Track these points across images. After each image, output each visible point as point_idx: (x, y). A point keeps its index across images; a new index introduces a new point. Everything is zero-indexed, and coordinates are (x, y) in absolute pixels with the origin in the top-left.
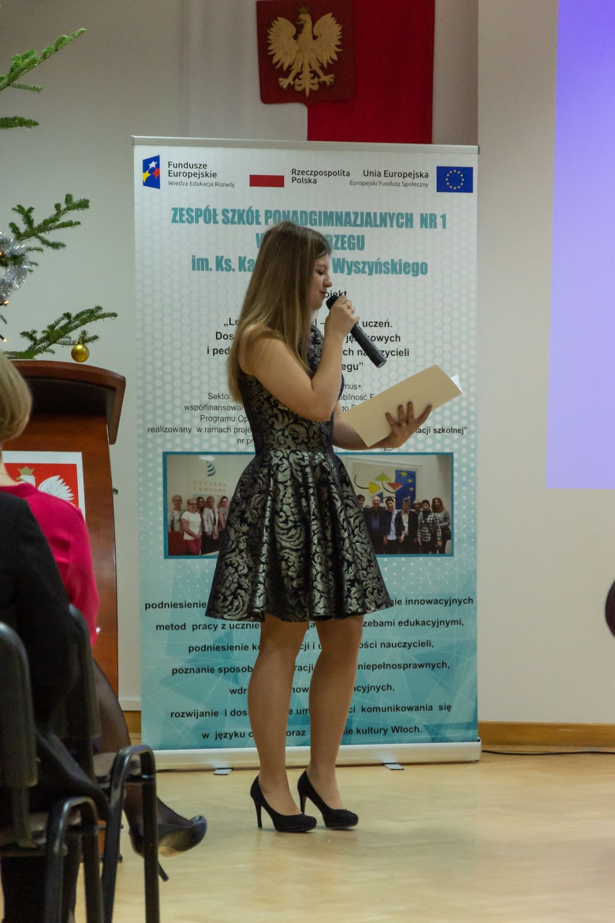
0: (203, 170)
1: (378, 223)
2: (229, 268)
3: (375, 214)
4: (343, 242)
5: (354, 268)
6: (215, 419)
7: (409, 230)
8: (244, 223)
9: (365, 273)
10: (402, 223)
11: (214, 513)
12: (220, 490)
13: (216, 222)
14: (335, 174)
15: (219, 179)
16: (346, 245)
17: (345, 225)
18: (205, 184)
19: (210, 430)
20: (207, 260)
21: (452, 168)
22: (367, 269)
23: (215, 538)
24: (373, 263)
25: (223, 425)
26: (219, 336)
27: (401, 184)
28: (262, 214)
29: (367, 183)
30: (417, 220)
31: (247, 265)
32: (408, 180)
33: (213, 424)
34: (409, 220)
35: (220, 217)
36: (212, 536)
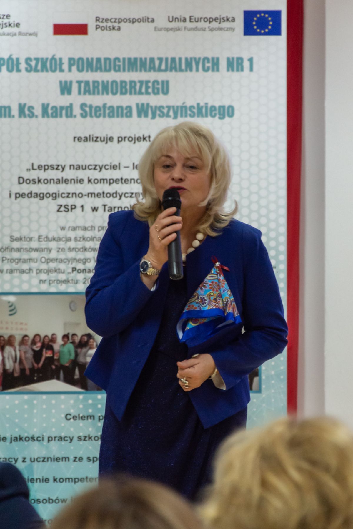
0: (6, 21)
1: (183, 67)
2: (32, 115)
3: (180, 59)
4: (147, 88)
5: (158, 112)
6: (17, 261)
7: (216, 74)
8: (47, 71)
9: (169, 116)
10: (208, 68)
11: (15, 351)
12: (21, 329)
13: (19, 70)
14: (139, 20)
15: (23, 28)
16: (150, 90)
17: (150, 71)
18: (8, 34)
19: (11, 271)
20: (9, 108)
21: (260, 12)
22: (171, 113)
23: (16, 375)
24: (178, 107)
25: (25, 267)
26: (21, 181)
27: (207, 29)
28: (65, 61)
29: (171, 29)
30: (223, 64)
31: (50, 112)
32: (214, 25)
33: (14, 266)
34: (215, 64)
35: (23, 66)
36: (12, 373)
